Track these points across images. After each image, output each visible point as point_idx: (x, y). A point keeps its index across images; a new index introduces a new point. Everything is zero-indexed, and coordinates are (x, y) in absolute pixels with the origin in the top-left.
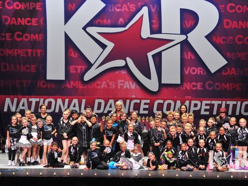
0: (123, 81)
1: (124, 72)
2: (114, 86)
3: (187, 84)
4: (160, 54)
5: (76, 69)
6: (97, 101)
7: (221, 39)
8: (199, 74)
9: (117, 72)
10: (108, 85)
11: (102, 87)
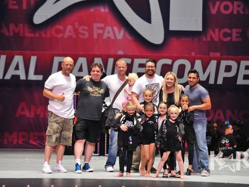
2: (87, 35)
3: (214, 32)
9: (92, 10)
10: (76, 31)
11: (66, 36)
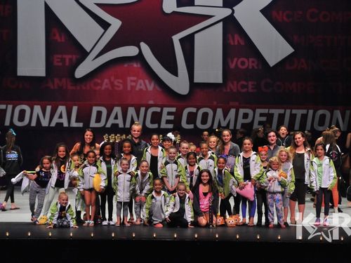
0: (135, 78)
1: (136, 65)
4: (191, 37)
5: (63, 60)
6: (95, 109)
7: (285, 14)
8: (250, 67)
